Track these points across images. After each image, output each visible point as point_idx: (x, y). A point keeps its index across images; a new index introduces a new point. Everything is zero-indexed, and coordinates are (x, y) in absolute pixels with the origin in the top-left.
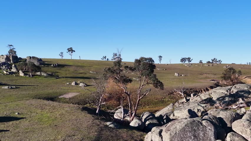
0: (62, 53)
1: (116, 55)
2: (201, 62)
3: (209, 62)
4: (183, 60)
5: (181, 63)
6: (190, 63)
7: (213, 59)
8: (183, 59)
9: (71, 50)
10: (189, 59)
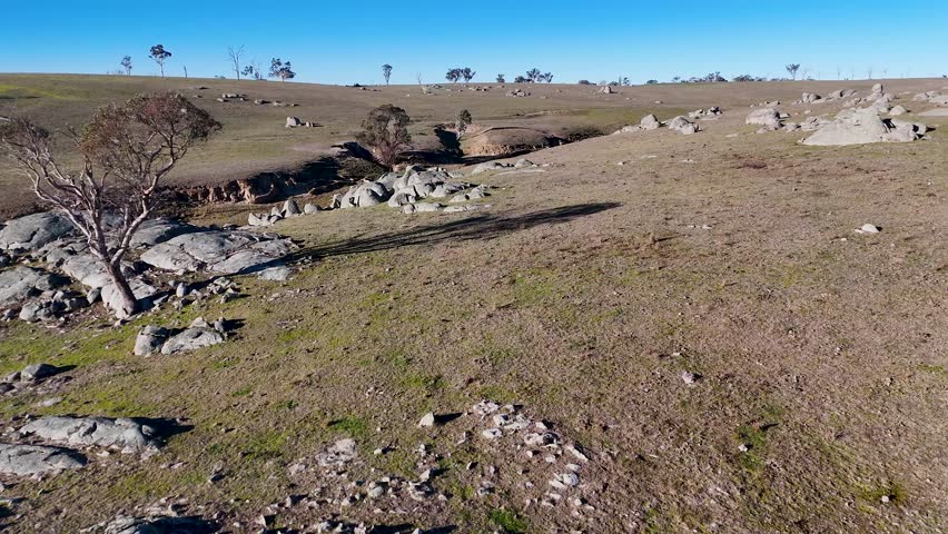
0: (128, 59)
1: (280, 64)
2: (501, 80)
3: (521, 80)
4: (453, 74)
5: (447, 81)
6: (470, 81)
7: (530, 70)
8: (453, 71)
9: (159, 52)
10: (467, 74)
